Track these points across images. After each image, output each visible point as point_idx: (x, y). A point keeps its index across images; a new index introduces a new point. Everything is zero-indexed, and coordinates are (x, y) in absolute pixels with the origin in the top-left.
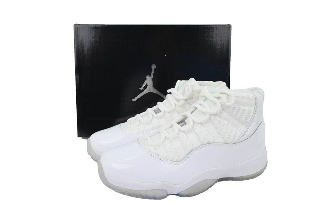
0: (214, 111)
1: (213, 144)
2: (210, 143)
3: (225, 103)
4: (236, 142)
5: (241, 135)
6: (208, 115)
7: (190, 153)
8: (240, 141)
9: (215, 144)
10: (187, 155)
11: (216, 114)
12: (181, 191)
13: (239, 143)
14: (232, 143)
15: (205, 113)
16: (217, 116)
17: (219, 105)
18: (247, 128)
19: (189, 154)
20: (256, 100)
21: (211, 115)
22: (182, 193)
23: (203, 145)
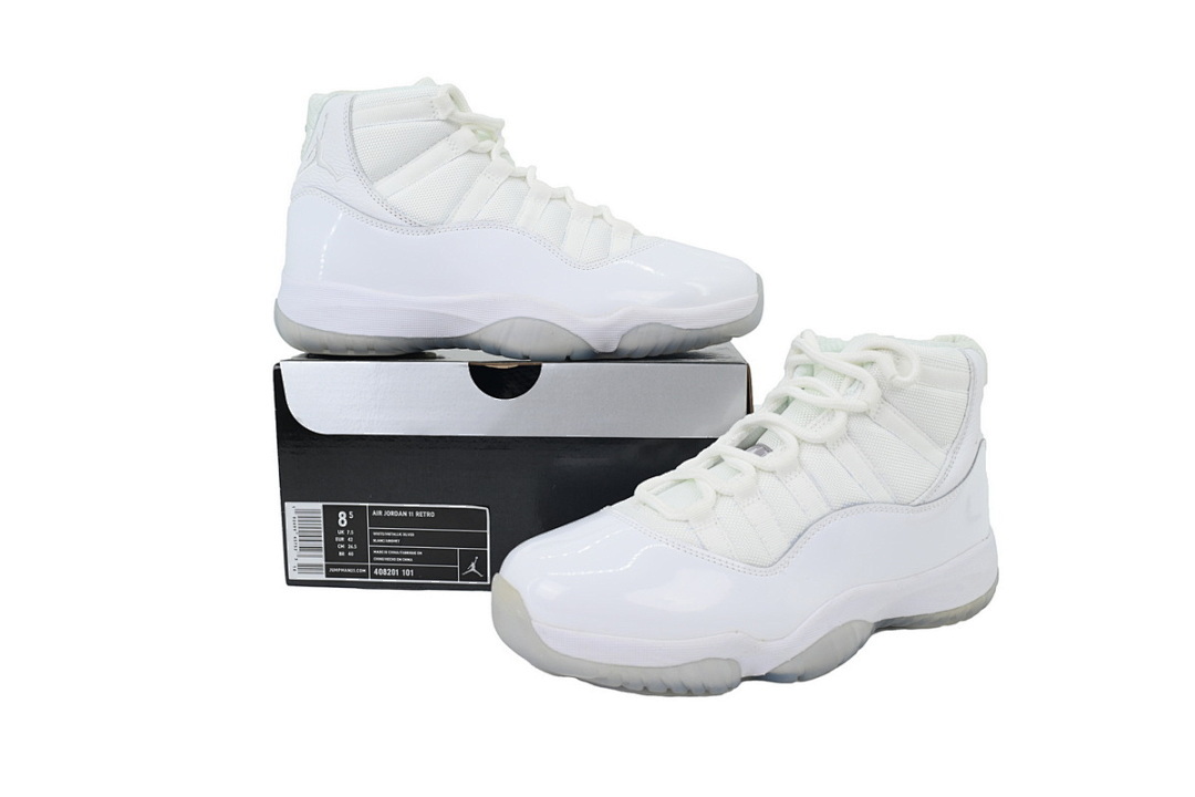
0: (857, 400)
1: (864, 507)
2: (855, 504)
3: (892, 378)
4: (927, 500)
5: (939, 478)
6: (841, 418)
7: (800, 536)
8: (936, 496)
9: (871, 506)
10: (793, 544)
11: (865, 414)
12: (783, 661)
13: (935, 503)
14: (916, 502)
15: (831, 412)
16: (867, 419)
17: (872, 385)
18: (950, 454)
19: (796, 540)
20: (971, 369)
21: (852, 415)
22: (786, 670)
23: (836, 511)
